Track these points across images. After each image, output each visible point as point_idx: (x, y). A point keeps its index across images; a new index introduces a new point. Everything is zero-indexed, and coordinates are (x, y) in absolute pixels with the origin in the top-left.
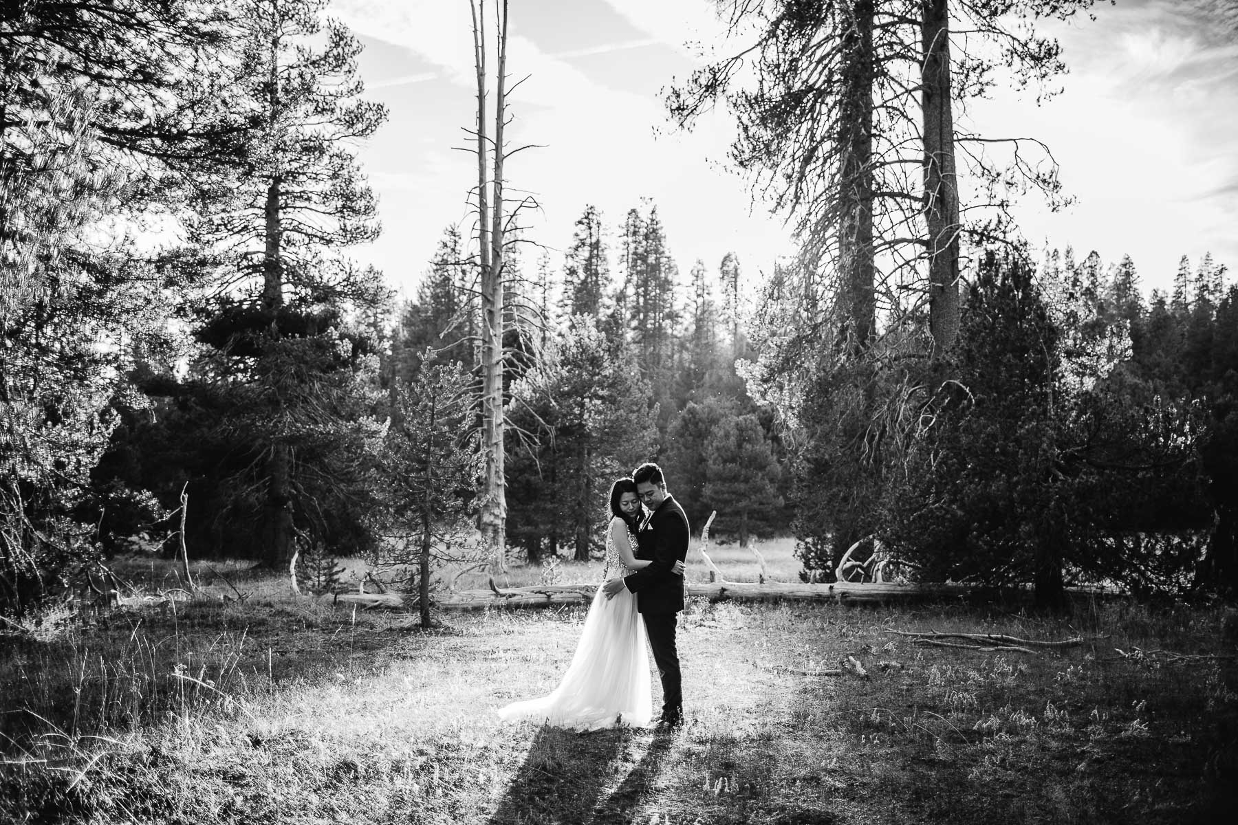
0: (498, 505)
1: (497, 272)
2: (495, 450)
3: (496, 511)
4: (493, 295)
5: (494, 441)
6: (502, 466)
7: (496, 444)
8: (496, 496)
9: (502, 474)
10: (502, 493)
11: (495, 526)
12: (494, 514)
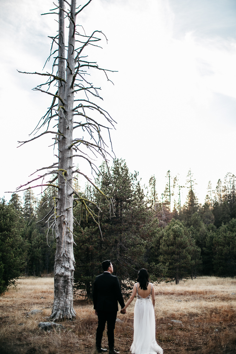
0: (68, 259)
1: (71, 84)
2: (66, 215)
3: (67, 265)
4: (67, 100)
5: (65, 208)
6: (72, 228)
7: (67, 210)
8: (67, 252)
9: (72, 234)
10: (71, 249)
11: (66, 277)
12: (65, 267)
